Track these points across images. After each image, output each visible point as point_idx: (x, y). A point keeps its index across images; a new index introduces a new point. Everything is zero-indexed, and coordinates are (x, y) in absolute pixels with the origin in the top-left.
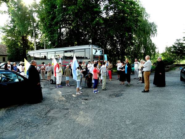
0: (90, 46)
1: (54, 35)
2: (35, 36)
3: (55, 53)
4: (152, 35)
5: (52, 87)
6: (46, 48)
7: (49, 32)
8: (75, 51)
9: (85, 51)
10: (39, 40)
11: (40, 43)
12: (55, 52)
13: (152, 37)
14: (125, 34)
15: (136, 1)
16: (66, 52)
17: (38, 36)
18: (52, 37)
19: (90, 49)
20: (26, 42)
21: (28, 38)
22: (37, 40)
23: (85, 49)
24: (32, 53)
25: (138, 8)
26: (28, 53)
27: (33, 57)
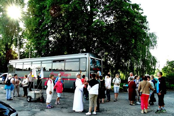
0: (86, 55)
1: (42, 41)
2: (19, 45)
3: (41, 63)
4: (151, 47)
5: (34, 110)
6: (31, 58)
7: (35, 38)
8: (67, 61)
9: (79, 61)
10: (24, 50)
11: (25, 53)
12: (41, 61)
13: (151, 49)
14: (131, 41)
15: (140, 5)
16: (55, 61)
17: (23, 46)
18: (38, 43)
19: (86, 58)
20: (9, 51)
21: (11, 47)
22: (22, 50)
23: (79, 58)
24: (14, 63)
25: (142, 13)
26: (10, 62)
27: (14, 68)
